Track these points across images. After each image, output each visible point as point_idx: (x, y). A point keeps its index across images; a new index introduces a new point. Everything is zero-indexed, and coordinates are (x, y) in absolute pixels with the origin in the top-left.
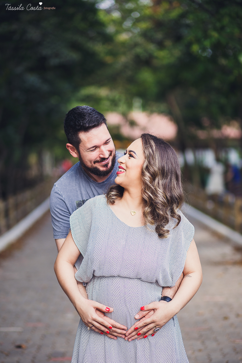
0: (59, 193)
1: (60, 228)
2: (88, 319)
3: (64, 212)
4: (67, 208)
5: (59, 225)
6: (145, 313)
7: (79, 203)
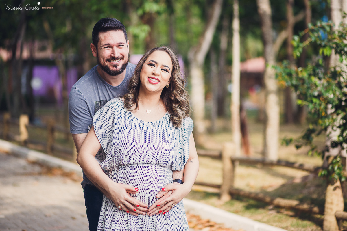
0: (81, 94)
1: (81, 125)
2: (120, 199)
3: (85, 111)
4: (87, 107)
5: (80, 122)
6: (164, 193)
7: (97, 103)
